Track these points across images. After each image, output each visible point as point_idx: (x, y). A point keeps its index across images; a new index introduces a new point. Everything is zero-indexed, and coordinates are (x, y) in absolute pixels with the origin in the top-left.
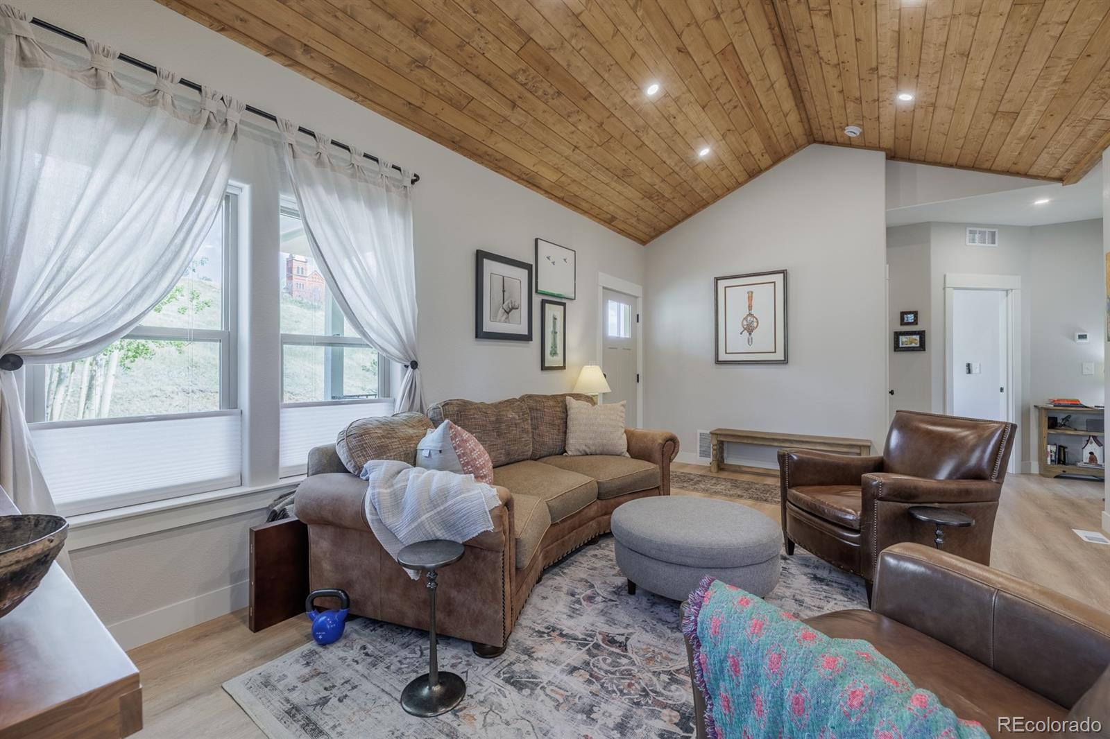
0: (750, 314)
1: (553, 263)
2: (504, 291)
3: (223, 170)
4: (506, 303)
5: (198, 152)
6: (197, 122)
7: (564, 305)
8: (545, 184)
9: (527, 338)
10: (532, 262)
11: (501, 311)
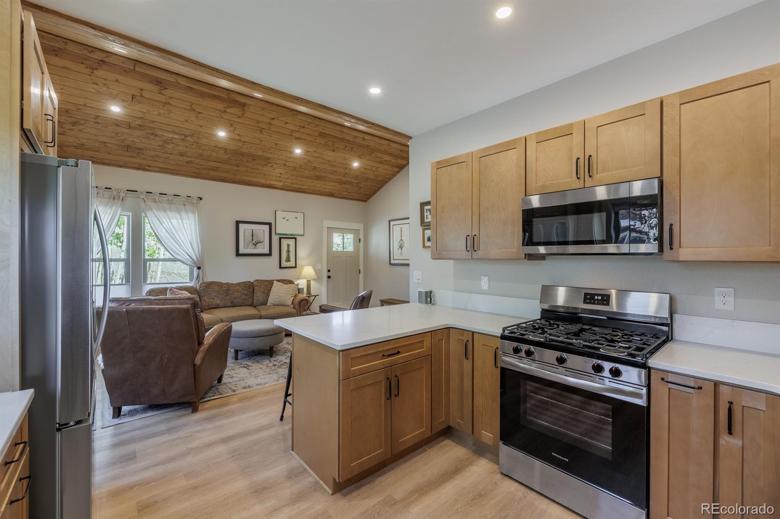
0: (401, 240)
1: (287, 220)
2: (252, 236)
3: (120, 210)
4: (254, 241)
5: (111, 207)
6: (110, 199)
7: (295, 238)
8: (277, 186)
9: (270, 254)
10: (272, 221)
11: (251, 244)
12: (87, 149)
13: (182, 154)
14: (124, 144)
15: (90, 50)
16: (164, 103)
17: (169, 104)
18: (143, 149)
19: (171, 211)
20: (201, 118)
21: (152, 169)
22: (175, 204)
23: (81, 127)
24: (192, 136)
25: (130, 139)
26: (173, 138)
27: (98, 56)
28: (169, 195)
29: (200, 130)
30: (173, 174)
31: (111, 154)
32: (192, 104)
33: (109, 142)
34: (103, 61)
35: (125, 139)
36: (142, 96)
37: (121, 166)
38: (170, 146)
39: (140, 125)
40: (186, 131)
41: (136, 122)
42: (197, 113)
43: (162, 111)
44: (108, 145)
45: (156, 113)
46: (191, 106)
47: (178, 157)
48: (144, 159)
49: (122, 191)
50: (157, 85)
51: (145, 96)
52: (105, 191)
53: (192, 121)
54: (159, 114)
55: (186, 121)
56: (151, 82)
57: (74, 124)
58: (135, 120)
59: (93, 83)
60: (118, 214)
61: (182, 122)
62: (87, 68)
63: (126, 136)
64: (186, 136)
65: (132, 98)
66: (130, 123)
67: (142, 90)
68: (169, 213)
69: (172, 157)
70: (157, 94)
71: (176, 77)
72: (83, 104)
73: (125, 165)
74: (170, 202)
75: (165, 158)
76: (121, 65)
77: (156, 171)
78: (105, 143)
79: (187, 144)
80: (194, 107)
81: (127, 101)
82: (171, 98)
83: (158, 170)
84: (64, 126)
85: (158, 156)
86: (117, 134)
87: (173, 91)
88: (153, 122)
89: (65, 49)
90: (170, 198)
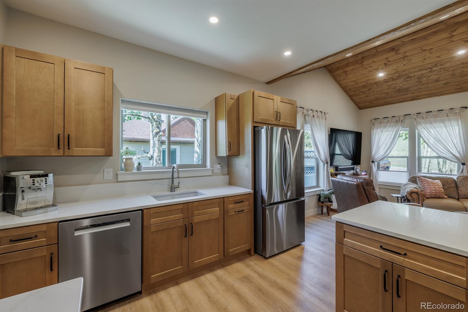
5: (396, 127)
6: (395, 122)
12: (381, 99)
13: (437, 81)
14: (395, 90)
15: (356, 56)
16: (403, 58)
17: (406, 56)
18: (408, 88)
19: (436, 123)
20: (434, 52)
21: (420, 97)
22: (439, 117)
23: (372, 90)
24: (436, 66)
25: (398, 86)
26: (422, 73)
27: (360, 57)
28: (434, 112)
29: (439, 59)
30: (438, 96)
31: (393, 97)
32: (421, 47)
33: (387, 92)
34: (363, 57)
35: (395, 87)
36: (389, 61)
37: (401, 102)
38: (424, 79)
39: (398, 76)
40: (429, 65)
41: (395, 76)
42: (428, 50)
43: (405, 63)
44: (389, 93)
45: (402, 65)
46: (421, 49)
47: (435, 83)
48: (412, 93)
49: (401, 116)
50: (393, 51)
51: (391, 60)
52: (384, 120)
53: (428, 57)
54: (405, 65)
55: (425, 59)
56: (389, 52)
57: (369, 90)
58: (393, 75)
59: (365, 69)
60: (400, 130)
61: (422, 61)
62: (359, 64)
63: (394, 85)
64: (431, 68)
65: (385, 65)
66: (392, 78)
67: (387, 58)
68: (435, 125)
69: (430, 85)
70: (396, 56)
71: (400, 40)
72: (367, 80)
73: (404, 100)
74: (436, 116)
75: (425, 88)
76: (370, 54)
77: (424, 98)
78: (387, 93)
79: (436, 73)
80: (424, 48)
81: (384, 68)
82: (405, 52)
83: (426, 96)
84: (366, 93)
85: (420, 89)
86: (389, 86)
87: (404, 48)
88: (404, 71)
89: (349, 62)
90: (435, 113)
